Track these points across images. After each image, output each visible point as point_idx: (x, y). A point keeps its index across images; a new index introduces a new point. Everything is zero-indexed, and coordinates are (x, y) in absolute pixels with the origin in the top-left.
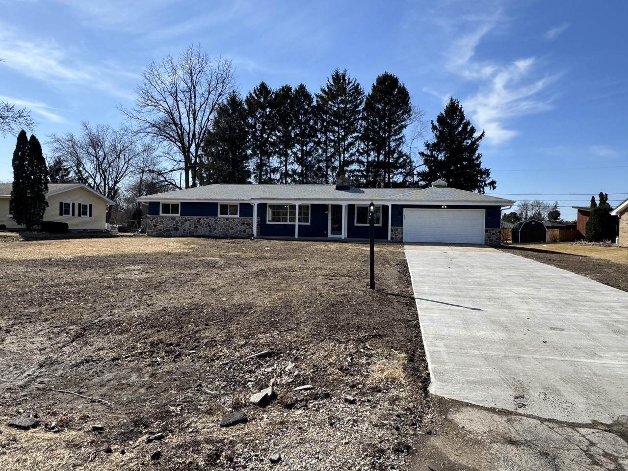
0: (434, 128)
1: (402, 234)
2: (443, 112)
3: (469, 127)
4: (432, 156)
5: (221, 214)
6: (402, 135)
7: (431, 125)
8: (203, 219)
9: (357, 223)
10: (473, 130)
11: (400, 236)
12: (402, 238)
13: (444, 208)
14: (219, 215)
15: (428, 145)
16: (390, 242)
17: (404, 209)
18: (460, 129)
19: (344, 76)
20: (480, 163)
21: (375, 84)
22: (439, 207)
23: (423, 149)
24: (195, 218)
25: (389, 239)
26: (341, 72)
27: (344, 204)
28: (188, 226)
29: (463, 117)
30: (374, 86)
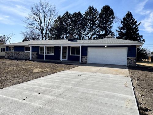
0: (122, 22)
1: (87, 59)
2: (125, 17)
3: (135, 21)
4: (121, 31)
5: (26, 51)
6: (111, 25)
7: (121, 21)
8: (20, 53)
9: (72, 54)
10: (136, 22)
11: (86, 60)
12: (87, 61)
13: (106, 47)
14: (25, 51)
15: (120, 28)
16: (80, 63)
17: (88, 48)
18: (131, 21)
19: (92, 8)
20: (139, 33)
21: (102, 9)
22: (104, 47)
23: (118, 29)
24: (18, 52)
25: (80, 61)
26: (91, 6)
27: (62, 46)
28: (16, 55)
29: (132, 17)
30: (102, 10)
